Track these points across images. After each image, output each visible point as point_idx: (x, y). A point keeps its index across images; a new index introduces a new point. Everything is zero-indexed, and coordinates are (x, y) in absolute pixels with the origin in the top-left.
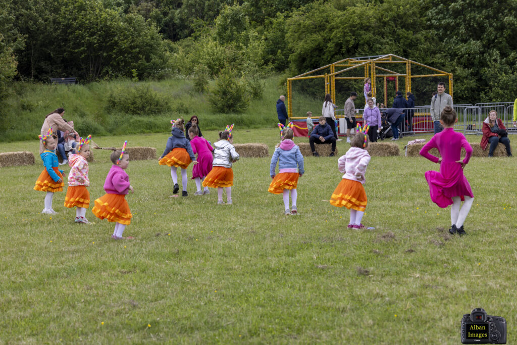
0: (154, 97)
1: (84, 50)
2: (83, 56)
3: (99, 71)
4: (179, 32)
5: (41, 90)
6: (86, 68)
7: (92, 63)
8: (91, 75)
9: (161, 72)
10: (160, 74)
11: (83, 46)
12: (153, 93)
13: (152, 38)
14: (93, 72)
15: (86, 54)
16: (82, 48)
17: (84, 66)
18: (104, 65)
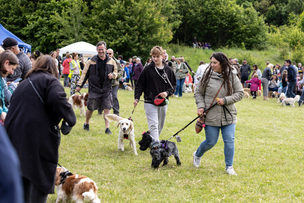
0: (252, 60)
1: (216, 28)
2: (216, 32)
3: (224, 42)
4: (283, 20)
5: (188, 50)
6: (217, 40)
7: (220, 37)
8: (219, 44)
9: (262, 46)
10: (261, 47)
11: (216, 26)
12: (252, 58)
13: (260, 24)
14: (220, 42)
15: (218, 31)
16: (215, 27)
17: (215, 38)
18: (228, 38)
